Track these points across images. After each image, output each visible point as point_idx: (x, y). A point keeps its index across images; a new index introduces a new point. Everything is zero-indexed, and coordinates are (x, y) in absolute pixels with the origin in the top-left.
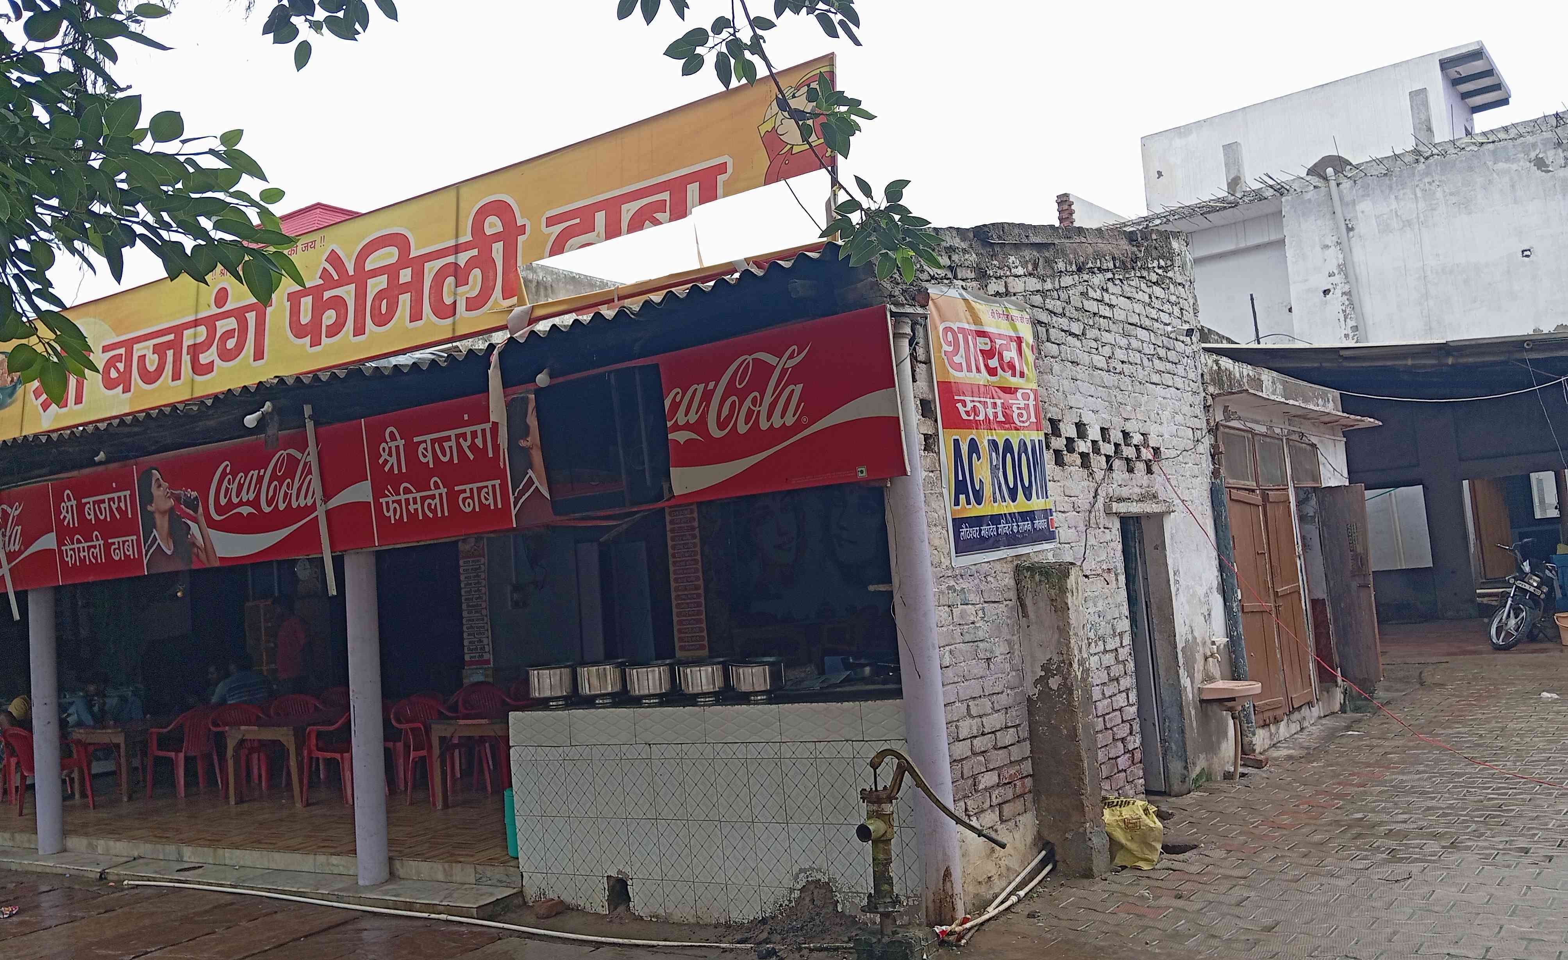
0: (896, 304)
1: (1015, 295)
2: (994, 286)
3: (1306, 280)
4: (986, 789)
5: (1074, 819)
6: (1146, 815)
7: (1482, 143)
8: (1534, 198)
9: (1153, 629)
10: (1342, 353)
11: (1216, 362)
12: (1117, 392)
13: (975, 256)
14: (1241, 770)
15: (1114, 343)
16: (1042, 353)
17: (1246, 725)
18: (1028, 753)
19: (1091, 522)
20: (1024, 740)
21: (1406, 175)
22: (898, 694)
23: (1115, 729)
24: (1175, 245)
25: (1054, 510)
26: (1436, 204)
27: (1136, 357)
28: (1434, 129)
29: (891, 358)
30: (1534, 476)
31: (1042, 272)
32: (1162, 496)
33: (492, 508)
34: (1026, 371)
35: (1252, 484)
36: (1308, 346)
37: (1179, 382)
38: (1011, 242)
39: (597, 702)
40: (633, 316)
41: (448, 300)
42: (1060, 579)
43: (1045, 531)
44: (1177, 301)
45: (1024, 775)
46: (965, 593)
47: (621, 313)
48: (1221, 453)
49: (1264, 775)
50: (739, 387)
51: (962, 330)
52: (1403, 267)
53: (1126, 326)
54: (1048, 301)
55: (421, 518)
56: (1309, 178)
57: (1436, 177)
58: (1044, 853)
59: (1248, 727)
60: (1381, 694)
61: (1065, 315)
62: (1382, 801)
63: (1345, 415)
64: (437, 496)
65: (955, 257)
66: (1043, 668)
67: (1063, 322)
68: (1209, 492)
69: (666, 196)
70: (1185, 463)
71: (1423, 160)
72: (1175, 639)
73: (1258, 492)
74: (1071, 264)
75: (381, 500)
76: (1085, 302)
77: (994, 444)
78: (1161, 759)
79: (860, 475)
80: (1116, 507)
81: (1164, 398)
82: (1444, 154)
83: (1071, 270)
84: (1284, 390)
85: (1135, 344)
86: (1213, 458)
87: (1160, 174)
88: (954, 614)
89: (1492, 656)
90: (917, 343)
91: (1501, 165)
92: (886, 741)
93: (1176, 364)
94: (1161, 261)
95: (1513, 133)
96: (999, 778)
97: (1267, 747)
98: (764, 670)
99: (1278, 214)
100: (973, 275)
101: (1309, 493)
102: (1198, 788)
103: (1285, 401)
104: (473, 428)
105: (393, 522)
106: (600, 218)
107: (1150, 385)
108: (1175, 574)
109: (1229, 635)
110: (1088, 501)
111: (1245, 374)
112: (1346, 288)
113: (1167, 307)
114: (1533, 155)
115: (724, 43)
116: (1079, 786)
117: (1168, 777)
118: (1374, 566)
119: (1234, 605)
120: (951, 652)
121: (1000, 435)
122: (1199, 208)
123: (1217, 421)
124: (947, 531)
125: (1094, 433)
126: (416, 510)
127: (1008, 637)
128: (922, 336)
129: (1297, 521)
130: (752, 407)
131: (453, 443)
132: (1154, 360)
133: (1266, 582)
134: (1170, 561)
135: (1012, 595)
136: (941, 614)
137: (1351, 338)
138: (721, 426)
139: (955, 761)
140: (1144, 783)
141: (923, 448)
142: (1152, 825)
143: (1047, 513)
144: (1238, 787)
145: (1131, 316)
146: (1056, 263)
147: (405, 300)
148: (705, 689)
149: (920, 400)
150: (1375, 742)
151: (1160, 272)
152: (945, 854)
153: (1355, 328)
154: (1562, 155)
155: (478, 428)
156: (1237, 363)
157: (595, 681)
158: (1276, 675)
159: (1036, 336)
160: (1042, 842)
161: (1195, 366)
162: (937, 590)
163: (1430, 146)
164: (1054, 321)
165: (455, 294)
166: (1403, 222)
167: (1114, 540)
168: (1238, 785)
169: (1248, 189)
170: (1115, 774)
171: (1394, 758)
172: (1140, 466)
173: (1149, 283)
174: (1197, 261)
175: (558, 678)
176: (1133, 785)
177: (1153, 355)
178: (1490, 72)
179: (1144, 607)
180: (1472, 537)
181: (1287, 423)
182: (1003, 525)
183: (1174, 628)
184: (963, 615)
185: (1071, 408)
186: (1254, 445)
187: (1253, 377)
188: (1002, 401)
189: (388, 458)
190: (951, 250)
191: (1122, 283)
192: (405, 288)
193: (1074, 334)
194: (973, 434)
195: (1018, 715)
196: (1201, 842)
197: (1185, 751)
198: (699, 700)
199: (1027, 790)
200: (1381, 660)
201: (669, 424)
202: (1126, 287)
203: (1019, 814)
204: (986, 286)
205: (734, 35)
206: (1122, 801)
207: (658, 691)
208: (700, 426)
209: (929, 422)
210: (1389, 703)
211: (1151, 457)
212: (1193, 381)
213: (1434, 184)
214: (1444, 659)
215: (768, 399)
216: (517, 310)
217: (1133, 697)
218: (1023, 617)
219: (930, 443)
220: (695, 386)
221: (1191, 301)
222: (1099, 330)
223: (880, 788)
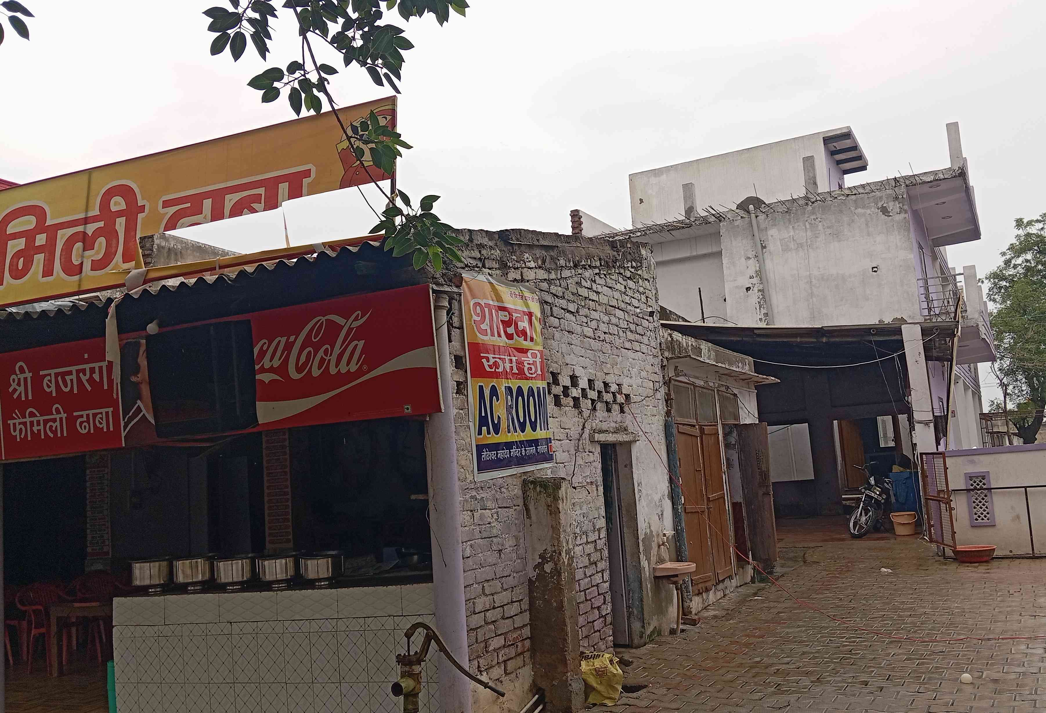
0: (438, 284)
1: (528, 281)
2: (513, 275)
3: (735, 280)
4: (495, 650)
5: (559, 670)
6: (611, 664)
7: (848, 195)
8: (880, 233)
9: (623, 525)
10: (756, 331)
11: (670, 335)
12: (600, 354)
13: (499, 252)
14: (681, 627)
15: (599, 319)
16: (547, 324)
17: (686, 594)
18: (528, 621)
19: (579, 448)
20: (525, 611)
21: (799, 213)
22: (429, 579)
23: (593, 600)
24: (643, 252)
25: (552, 439)
26: (819, 233)
27: (614, 330)
28: (818, 183)
29: (432, 323)
30: (879, 419)
31: (548, 266)
32: (631, 429)
33: (105, 430)
34: (535, 337)
35: (693, 422)
36: (734, 326)
37: (644, 348)
38: (526, 243)
39: (189, 588)
40: (230, 282)
41: (76, 262)
42: (554, 489)
43: (546, 454)
44: (644, 291)
45: (524, 638)
46: (484, 501)
47: (220, 279)
48: (672, 399)
49: (697, 631)
50: (314, 340)
51: (488, 305)
52: (797, 275)
53: (608, 307)
54: (552, 287)
55: (43, 437)
56: (738, 211)
57: (819, 216)
58: (537, 696)
59: (687, 595)
60: (778, 570)
61: (564, 297)
62: (774, 648)
63: (756, 374)
64: (58, 420)
65: (484, 252)
66: (541, 556)
67: (563, 303)
68: (664, 427)
69: (261, 191)
70: (648, 406)
71: (811, 204)
72: (637, 533)
73: (697, 427)
74: (570, 261)
75: (9, 422)
76: (579, 289)
77: (509, 389)
78: (626, 620)
79: (406, 411)
80: (597, 437)
81: (634, 359)
82: (824, 201)
83: (569, 266)
84: (716, 355)
85: (614, 320)
86: (667, 403)
87: (641, 201)
88: (475, 517)
89: (850, 542)
90: (453, 314)
91: (860, 210)
92: (419, 615)
93: (642, 335)
94: (633, 262)
95: (868, 189)
96: (505, 641)
97: (700, 609)
98: (328, 562)
99: (717, 236)
100: (497, 266)
101: (732, 428)
102: (651, 641)
103: (715, 364)
104: (92, 365)
105: (18, 440)
106: (207, 204)
107: (624, 350)
108: (639, 485)
109: (675, 529)
110: (578, 432)
111: (690, 344)
112: (761, 287)
113: (637, 295)
114: (880, 205)
115: (296, 81)
116: (564, 645)
117: (631, 634)
118: (774, 478)
119: (679, 508)
120: (471, 546)
121: (514, 384)
122: (666, 226)
123: (670, 376)
124: (472, 454)
125: (583, 383)
126: (39, 431)
127: (516, 533)
128: (457, 309)
129: (723, 447)
130: (324, 356)
131: (74, 377)
132: (627, 332)
133: (701, 490)
134: (635, 476)
135: (520, 502)
136: (465, 517)
137: (763, 321)
138: (299, 370)
139: (471, 629)
140: (612, 639)
141: (455, 392)
142: (615, 672)
143: (548, 441)
144: (679, 640)
145: (612, 301)
146: (559, 260)
147: (39, 258)
148: (280, 577)
149: (454, 356)
150: (772, 604)
151: (633, 270)
152: (460, 702)
153: (766, 315)
154: (898, 206)
155: (96, 365)
156: (684, 337)
157: (189, 572)
158: (707, 557)
159: (543, 311)
160: (536, 689)
161: (656, 337)
162: (462, 499)
163: (815, 195)
164: (556, 302)
165: (82, 257)
166: (798, 244)
167: (596, 461)
168: (679, 638)
169: (699, 216)
170: (592, 634)
171: (784, 616)
172: (616, 408)
173: (624, 277)
174: (659, 264)
175: (157, 570)
176: (605, 641)
177: (627, 329)
178: (855, 148)
179: (617, 509)
180: (839, 459)
181: (718, 378)
182: (514, 450)
183: (637, 524)
184: (482, 517)
185: (567, 364)
186: (695, 394)
187: (695, 346)
188: (517, 358)
189: (17, 387)
190: (481, 247)
191: (606, 276)
192: (40, 249)
193: (570, 311)
194: (494, 382)
195: (521, 592)
196: (650, 683)
197: (643, 615)
198: (274, 586)
199: (525, 650)
200: (778, 545)
201: (257, 367)
202: (608, 280)
203: (519, 668)
204: (507, 274)
205: (304, 75)
206: (595, 655)
207: (240, 579)
208: (282, 369)
209: (461, 372)
210: (783, 576)
211: (623, 402)
212: (654, 348)
213: (817, 220)
214: (819, 544)
215: (337, 350)
216: (134, 272)
217: (607, 576)
218: (527, 518)
219: (461, 387)
220: (279, 338)
221: (654, 292)
222: (589, 309)
223: (412, 653)
